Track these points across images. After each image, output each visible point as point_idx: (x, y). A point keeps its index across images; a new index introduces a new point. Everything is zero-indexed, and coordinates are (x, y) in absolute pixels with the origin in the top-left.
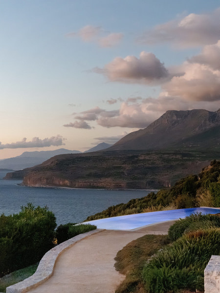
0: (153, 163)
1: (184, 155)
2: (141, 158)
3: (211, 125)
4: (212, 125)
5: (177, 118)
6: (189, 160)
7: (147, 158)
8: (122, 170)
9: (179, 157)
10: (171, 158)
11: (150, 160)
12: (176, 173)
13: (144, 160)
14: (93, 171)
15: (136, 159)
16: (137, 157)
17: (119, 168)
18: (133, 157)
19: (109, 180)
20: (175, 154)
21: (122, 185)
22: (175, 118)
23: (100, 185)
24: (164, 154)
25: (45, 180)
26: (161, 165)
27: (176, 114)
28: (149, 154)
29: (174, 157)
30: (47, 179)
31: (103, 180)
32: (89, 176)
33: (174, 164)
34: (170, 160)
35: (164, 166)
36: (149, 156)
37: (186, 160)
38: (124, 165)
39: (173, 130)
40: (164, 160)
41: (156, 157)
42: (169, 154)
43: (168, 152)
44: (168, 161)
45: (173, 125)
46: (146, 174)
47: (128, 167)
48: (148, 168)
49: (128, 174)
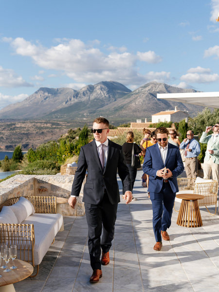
0: (28, 130)
1: (53, 124)
2: (17, 126)
3: (74, 101)
4: (76, 100)
5: (48, 94)
6: (57, 128)
7: (23, 125)
8: (1, 136)
9: (49, 125)
10: (42, 126)
11: (25, 128)
12: (46, 138)
13: (20, 127)
15: (13, 126)
16: (14, 124)
18: (11, 125)
20: (46, 123)
21: (2, 147)
22: (46, 94)
24: (36, 123)
26: (34, 132)
27: (47, 91)
28: (25, 123)
29: (45, 125)
33: (45, 131)
34: (42, 128)
35: (37, 133)
36: (25, 124)
37: (55, 128)
38: (3, 132)
39: (45, 103)
40: (37, 127)
41: (30, 125)
42: (41, 123)
43: (40, 121)
44: (40, 128)
45: (45, 99)
46: (22, 139)
47: (7, 133)
48: (24, 134)
49: (7, 139)
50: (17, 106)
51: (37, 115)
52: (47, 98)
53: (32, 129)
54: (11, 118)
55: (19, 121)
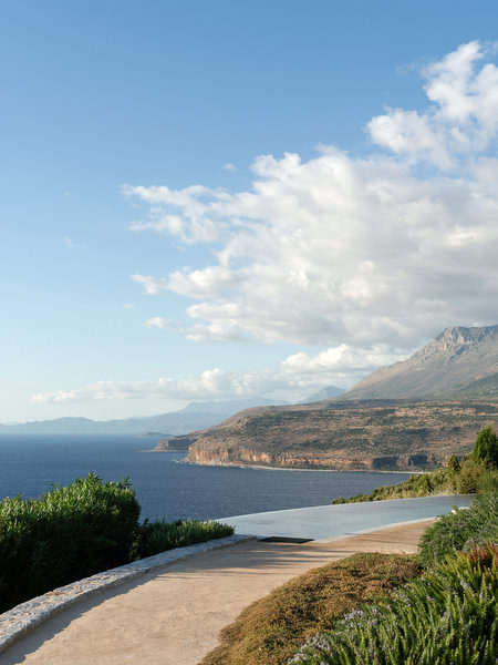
0: (422, 424)
1: (479, 409)
2: (399, 414)
5: (465, 340)
6: (490, 418)
7: (411, 413)
8: (364, 436)
9: (469, 412)
10: (454, 413)
11: (416, 418)
13: (406, 417)
14: (313, 437)
15: (390, 415)
16: (392, 411)
17: (360, 431)
18: (386, 412)
19: (340, 453)
20: (463, 407)
21: (365, 462)
22: (461, 340)
23: (324, 462)
24: (441, 407)
25: (226, 454)
26: (437, 427)
27: (463, 334)
28: (414, 407)
29: (461, 412)
30: (230, 451)
31: (330, 453)
32: (306, 445)
33: (461, 424)
34: (454, 418)
35: (443, 429)
36: (415, 410)
37: (484, 418)
38: (368, 427)
39: (458, 362)
40: (442, 417)
41: (427, 412)
42: (451, 406)
43: (449, 403)
44: (450, 419)
45: (459, 353)
46: (410, 443)
47: (375, 429)
48: (413, 432)
49: (376, 444)
50: (396, 372)
51: (441, 390)
52: (463, 349)
53: (430, 422)
54: (385, 397)
55: (400, 402)
